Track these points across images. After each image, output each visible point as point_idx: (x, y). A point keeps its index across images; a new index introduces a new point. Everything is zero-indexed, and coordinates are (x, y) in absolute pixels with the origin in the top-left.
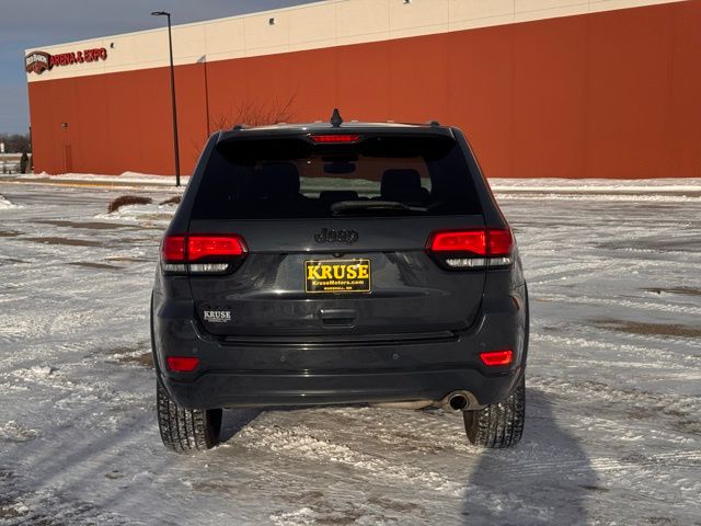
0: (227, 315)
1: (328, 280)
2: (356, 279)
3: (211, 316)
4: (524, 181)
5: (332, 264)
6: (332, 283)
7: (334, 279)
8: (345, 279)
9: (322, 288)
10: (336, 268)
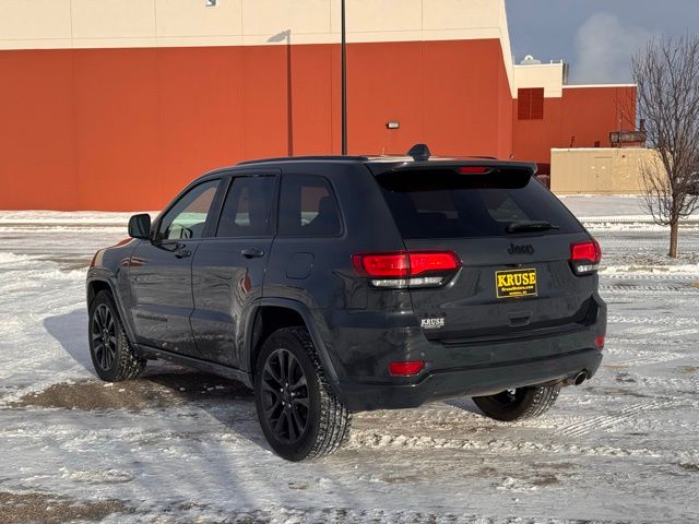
0: (441, 322)
1: (511, 286)
2: (529, 285)
3: (427, 323)
4: (12, 213)
5: (513, 273)
6: (514, 288)
7: (516, 286)
8: (522, 285)
9: (507, 293)
10: (516, 276)
